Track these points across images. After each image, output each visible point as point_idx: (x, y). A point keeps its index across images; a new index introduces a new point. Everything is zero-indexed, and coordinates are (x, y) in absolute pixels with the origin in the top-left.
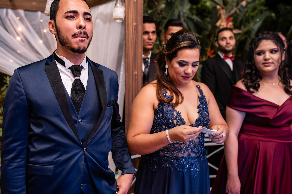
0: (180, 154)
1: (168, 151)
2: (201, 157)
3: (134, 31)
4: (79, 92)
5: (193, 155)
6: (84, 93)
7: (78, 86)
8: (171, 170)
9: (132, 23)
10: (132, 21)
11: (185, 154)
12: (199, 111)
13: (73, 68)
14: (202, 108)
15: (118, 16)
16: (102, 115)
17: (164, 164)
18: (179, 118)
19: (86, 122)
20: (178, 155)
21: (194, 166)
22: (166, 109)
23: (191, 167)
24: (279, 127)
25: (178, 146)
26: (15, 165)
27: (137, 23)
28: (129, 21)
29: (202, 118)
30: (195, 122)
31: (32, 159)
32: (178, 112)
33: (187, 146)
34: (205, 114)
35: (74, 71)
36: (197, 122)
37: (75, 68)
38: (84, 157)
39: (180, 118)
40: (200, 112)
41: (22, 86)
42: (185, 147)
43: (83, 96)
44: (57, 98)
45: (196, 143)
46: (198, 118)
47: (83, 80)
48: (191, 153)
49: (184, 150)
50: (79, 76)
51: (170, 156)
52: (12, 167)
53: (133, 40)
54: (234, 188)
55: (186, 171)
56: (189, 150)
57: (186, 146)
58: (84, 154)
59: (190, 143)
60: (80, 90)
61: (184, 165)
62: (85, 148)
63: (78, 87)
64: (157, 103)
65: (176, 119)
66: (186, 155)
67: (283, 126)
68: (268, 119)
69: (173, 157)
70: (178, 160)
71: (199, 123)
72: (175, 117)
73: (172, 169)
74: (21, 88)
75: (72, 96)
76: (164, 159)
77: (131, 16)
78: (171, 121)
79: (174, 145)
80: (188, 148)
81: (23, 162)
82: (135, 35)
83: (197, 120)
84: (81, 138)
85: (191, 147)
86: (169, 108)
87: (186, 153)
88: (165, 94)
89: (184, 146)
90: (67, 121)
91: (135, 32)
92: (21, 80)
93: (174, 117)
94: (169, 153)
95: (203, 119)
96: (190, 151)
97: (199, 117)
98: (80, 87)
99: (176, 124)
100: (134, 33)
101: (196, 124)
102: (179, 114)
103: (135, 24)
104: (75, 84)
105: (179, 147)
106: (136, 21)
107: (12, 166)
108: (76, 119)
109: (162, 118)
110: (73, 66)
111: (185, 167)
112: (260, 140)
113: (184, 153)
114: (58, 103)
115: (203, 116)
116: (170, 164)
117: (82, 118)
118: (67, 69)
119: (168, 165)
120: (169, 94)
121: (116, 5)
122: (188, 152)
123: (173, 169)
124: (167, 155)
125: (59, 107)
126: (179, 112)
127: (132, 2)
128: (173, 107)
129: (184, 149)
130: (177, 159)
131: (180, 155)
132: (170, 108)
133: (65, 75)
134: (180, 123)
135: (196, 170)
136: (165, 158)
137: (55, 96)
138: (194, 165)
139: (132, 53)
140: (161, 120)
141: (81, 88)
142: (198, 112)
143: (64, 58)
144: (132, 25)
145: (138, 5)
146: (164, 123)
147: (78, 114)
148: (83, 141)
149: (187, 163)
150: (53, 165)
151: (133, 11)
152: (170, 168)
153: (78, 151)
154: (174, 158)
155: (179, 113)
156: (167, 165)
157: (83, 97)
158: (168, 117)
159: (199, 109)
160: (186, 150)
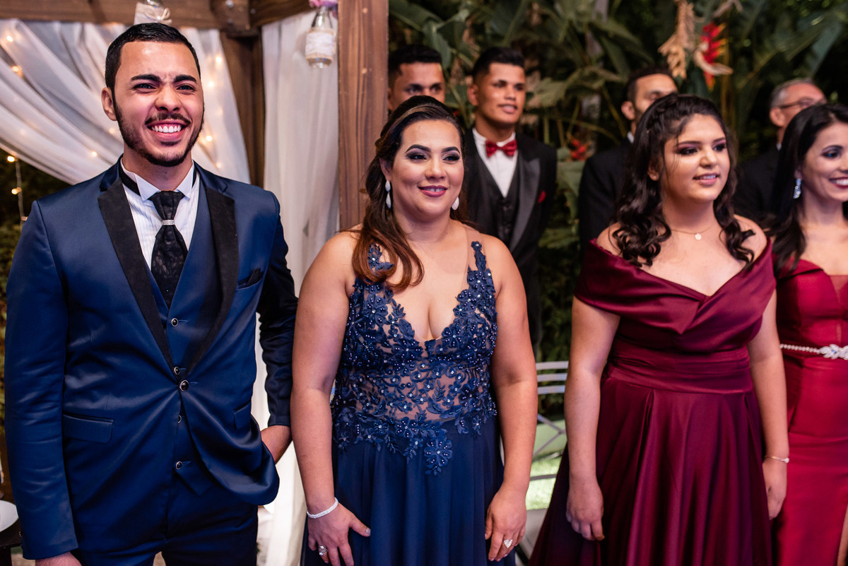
0: (398, 412)
1: (372, 402)
2: (461, 423)
3: (363, 90)
4: (171, 254)
5: (432, 417)
6: (185, 257)
7: (169, 240)
8: (376, 449)
9: (356, 70)
10: (356, 66)
11: (410, 412)
12: (458, 306)
13: (158, 198)
14: (470, 300)
15: (316, 54)
16: (223, 310)
17: (363, 433)
18: (398, 322)
19: (188, 323)
20: (394, 414)
21: (435, 445)
22: (371, 295)
23: (425, 446)
24: (705, 353)
25: (395, 392)
26: (38, 416)
27: (370, 70)
28: (350, 65)
29: (464, 324)
30: (442, 335)
31: (70, 404)
32: (397, 305)
33: (417, 392)
34: (477, 316)
35: (161, 206)
36: (448, 334)
37: (161, 199)
38: (179, 403)
39: (402, 321)
40: (461, 310)
41: (47, 243)
42: (411, 395)
43: (180, 263)
44: (125, 271)
45: (444, 387)
46: (451, 325)
47: (185, 224)
48: (427, 412)
49: (410, 403)
50: (172, 218)
51: (377, 414)
52: (33, 422)
53: (359, 113)
54: (583, 509)
55: (411, 456)
56: (421, 403)
57: (414, 392)
58: (180, 397)
59: (426, 386)
60: (173, 249)
61: (408, 439)
62: (183, 383)
63: (168, 243)
64: (352, 279)
65: (388, 323)
66: (412, 415)
67: (718, 349)
68: (672, 332)
69: (383, 418)
70: (394, 425)
71: (454, 336)
72: (387, 317)
73: (379, 448)
74: (44, 246)
75: (154, 265)
76: (363, 421)
77: (353, 52)
78: (376, 328)
79: (387, 388)
80: (420, 396)
81: (56, 410)
82: (365, 100)
83: (447, 329)
84: (176, 361)
85: (427, 395)
86: (376, 295)
87: (414, 409)
88: (374, 259)
89: (409, 393)
90: (147, 322)
91: (366, 92)
92: (44, 228)
93: (385, 318)
94: (374, 406)
95: (466, 328)
96: (425, 406)
97: (454, 322)
98: (175, 241)
99: (388, 334)
100: (363, 95)
101: (444, 338)
102: (399, 311)
103: (364, 71)
104: (163, 236)
105: (398, 395)
106: (369, 65)
107: (33, 419)
108: (165, 318)
109: (359, 318)
110: (156, 194)
111: (411, 445)
112: (653, 388)
113: (409, 409)
114: (126, 281)
115: (467, 322)
116: (375, 435)
117: (180, 317)
118: (144, 202)
119: (369, 437)
120: (385, 258)
121: (314, 24)
122: (420, 409)
123: (381, 449)
124: (371, 412)
125: (128, 288)
126: (400, 305)
127: (356, 15)
128: (390, 292)
129: (409, 401)
130: (391, 423)
131: (399, 415)
132: (381, 295)
133: (142, 216)
134: (399, 332)
135: (442, 455)
136: (364, 419)
137: (119, 265)
138: (434, 441)
139: (357, 147)
140: (357, 322)
141: (177, 246)
142: (455, 310)
143: (136, 175)
144: (356, 74)
145: (374, 23)
146: (362, 330)
147: (169, 306)
148: (179, 366)
149: (415, 436)
150: (112, 421)
151: (359, 39)
152: (374, 445)
153: (166, 390)
154: (383, 421)
155: (401, 307)
156: (367, 436)
157: (183, 265)
158: (371, 315)
159: (461, 302)
160: (413, 403)
